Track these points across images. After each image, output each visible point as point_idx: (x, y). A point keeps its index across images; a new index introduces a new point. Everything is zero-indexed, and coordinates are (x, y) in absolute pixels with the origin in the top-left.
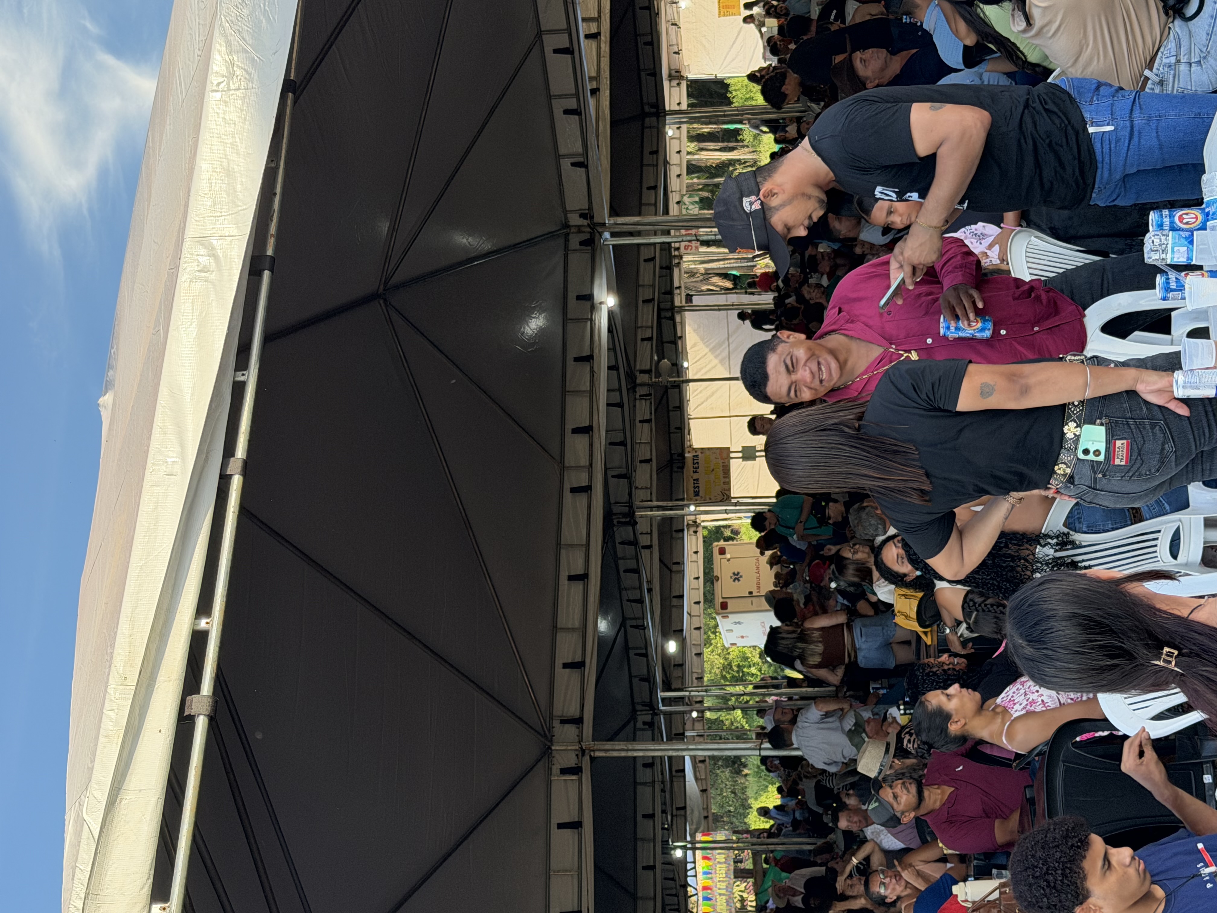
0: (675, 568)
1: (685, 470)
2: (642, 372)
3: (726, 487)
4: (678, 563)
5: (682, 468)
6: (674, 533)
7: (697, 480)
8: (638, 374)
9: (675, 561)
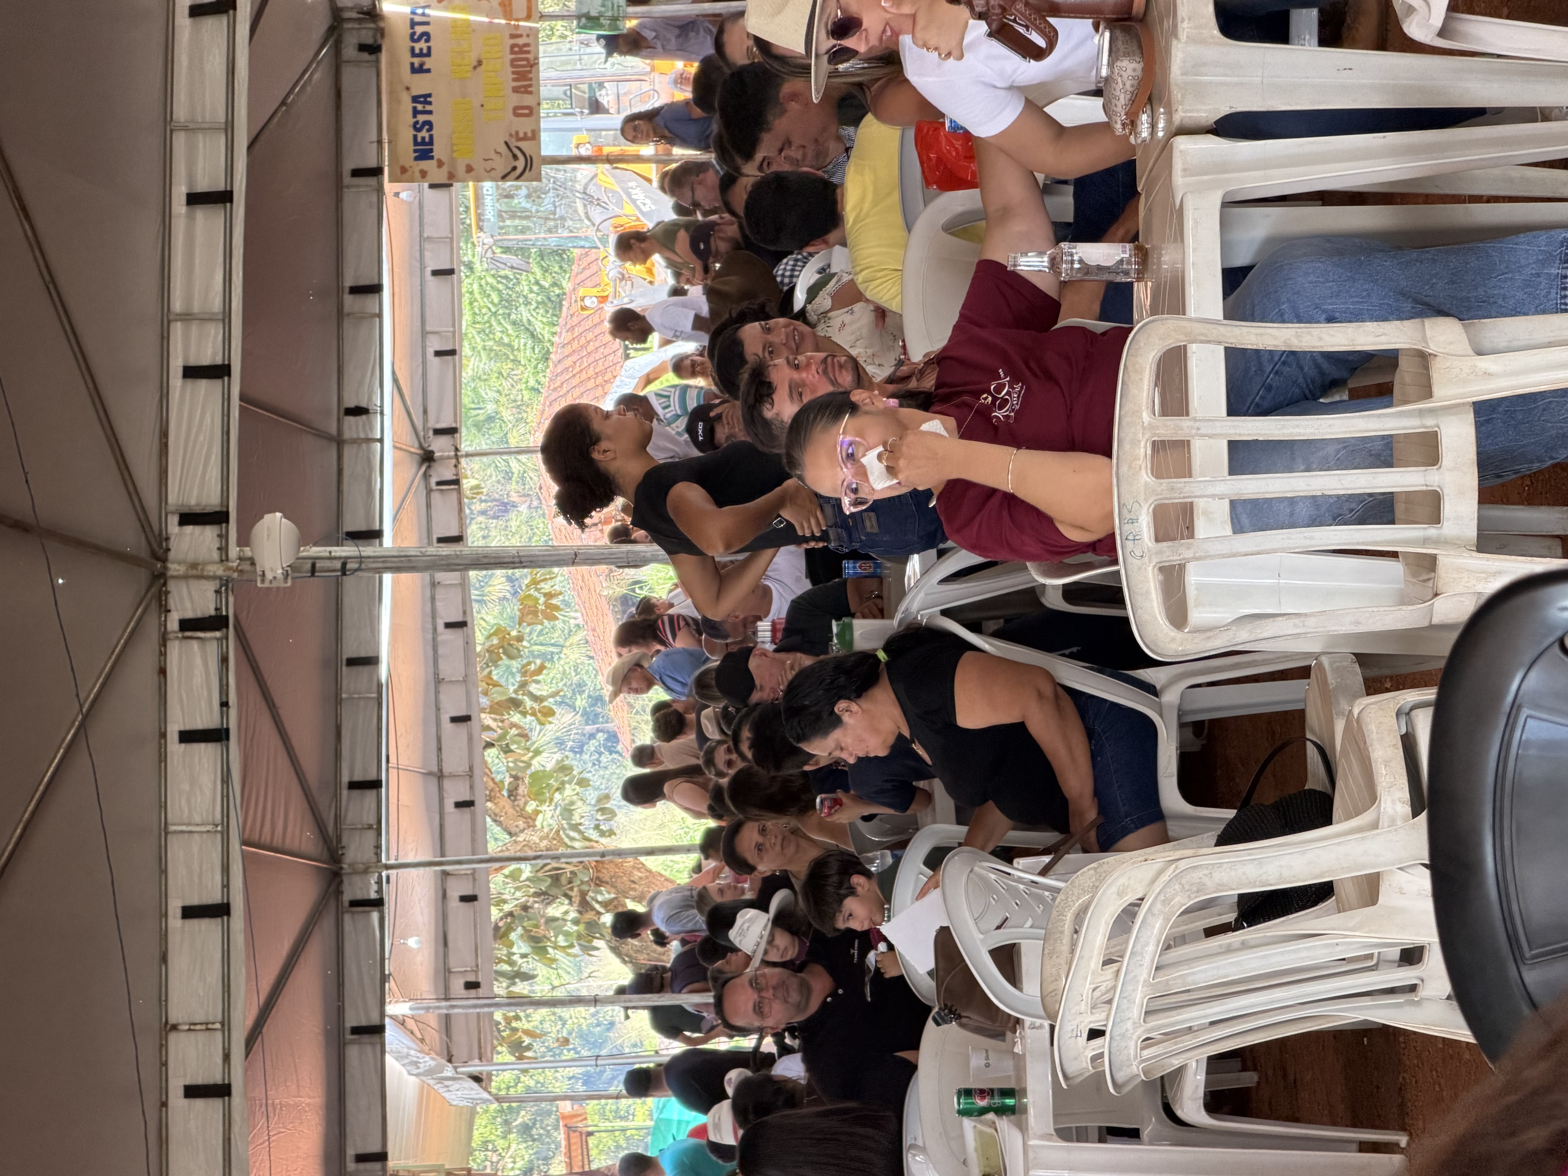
0: (352, 426)
1: (384, 57)
2: (188, 518)
3: (523, 125)
4: (359, 411)
5: (373, 49)
6: (348, 299)
7: (425, 99)
8: (173, 526)
9: (351, 403)
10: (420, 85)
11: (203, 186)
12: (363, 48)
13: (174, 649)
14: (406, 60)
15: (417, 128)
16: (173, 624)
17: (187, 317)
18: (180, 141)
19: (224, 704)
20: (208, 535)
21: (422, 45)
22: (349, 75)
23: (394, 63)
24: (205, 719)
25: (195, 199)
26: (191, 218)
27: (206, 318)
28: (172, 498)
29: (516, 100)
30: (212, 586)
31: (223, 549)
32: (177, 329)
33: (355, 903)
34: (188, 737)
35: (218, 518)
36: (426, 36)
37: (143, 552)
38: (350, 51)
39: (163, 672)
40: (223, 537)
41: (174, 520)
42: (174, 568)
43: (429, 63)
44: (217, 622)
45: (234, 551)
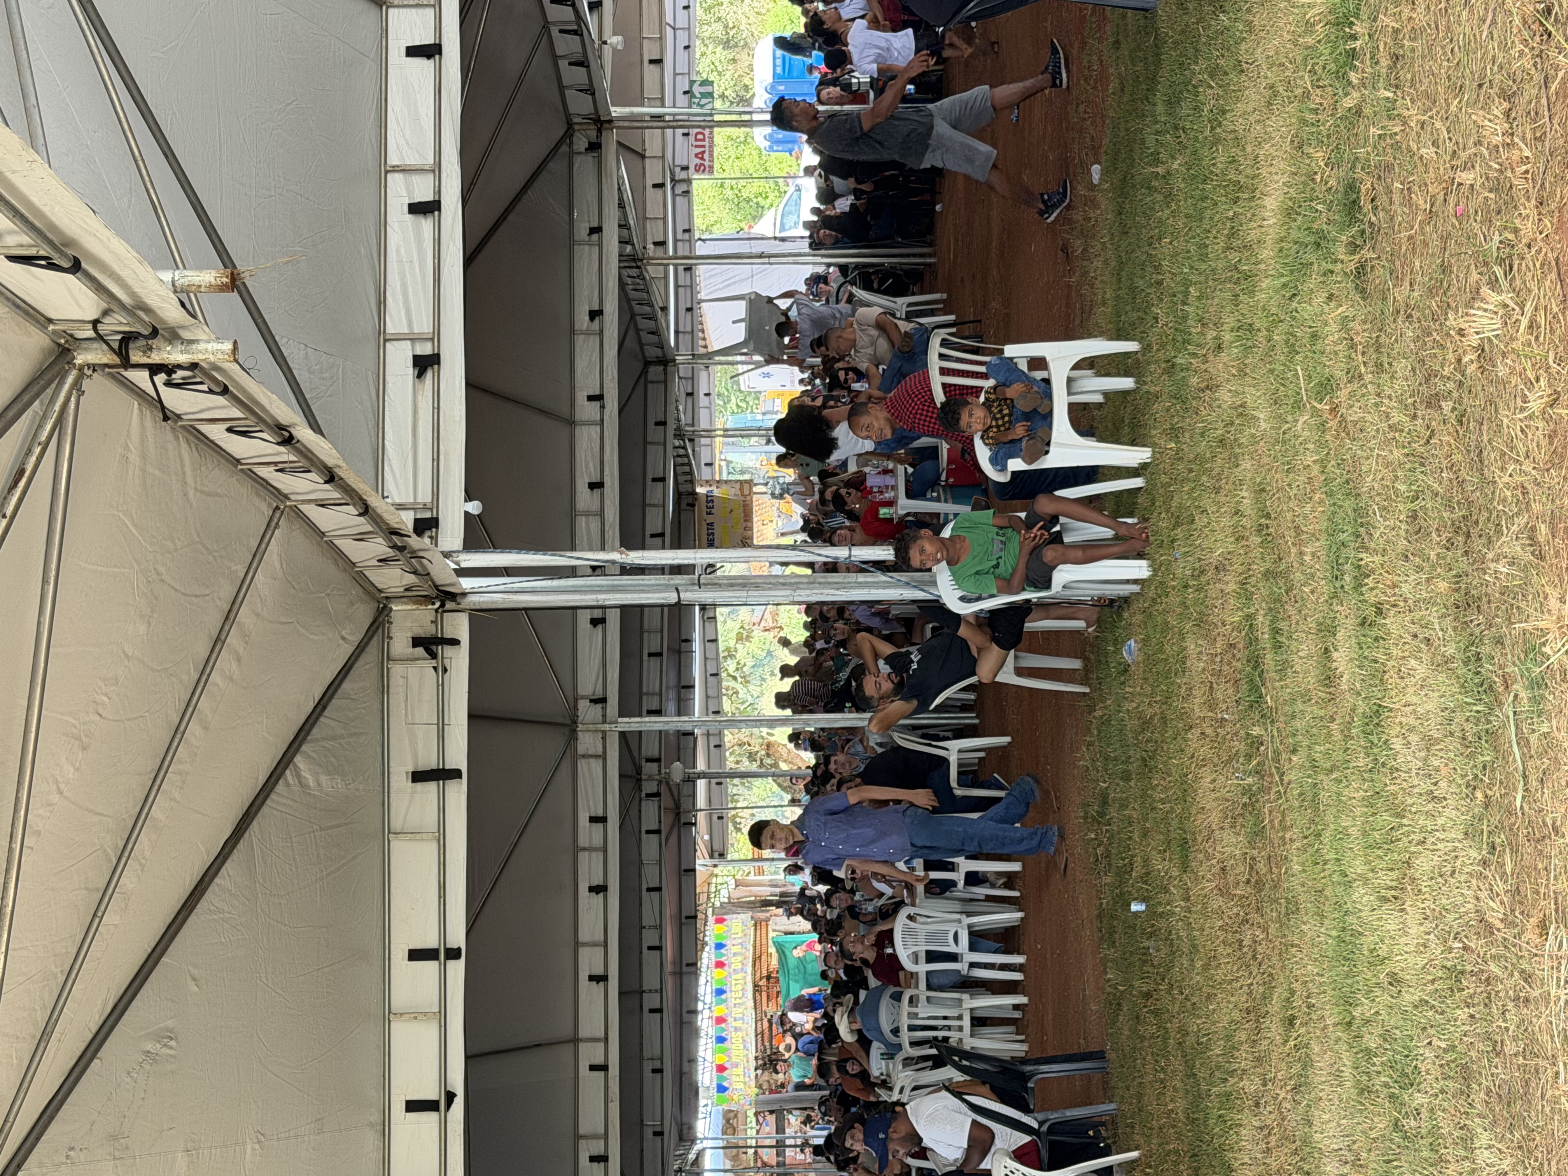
1: (696, 508)
3: (747, 533)
5: (693, 505)
7: (712, 524)
10: (710, 519)
11: (653, 650)
12: (688, 505)
13: (644, 803)
14: (705, 509)
15: (708, 535)
16: (643, 795)
17: (647, 694)
18: (646, 635)
19: (660, 822)
20: (655, 765)
21: (710, 504)
22: (683, 514)
23: (700, 511)
24: (655, 827)
25: (650, 655)
26: (649, 661)
27: (653, 694)
28: (643, 753)
29: (744, 525)
30: (656, 783)
31: (660, 771)
32: (645, 698)
33: (685, 824)
34: (648, 832)
35: (658, 760)
36: (712, 501)
37: (634, 773)
38: (684, 506)
39: (640, 811)
40: (660, 766)
41: (643, 761)
42: (644, 777)
43: (713, 511)
44: (658, 795)
45: (663, 771)
